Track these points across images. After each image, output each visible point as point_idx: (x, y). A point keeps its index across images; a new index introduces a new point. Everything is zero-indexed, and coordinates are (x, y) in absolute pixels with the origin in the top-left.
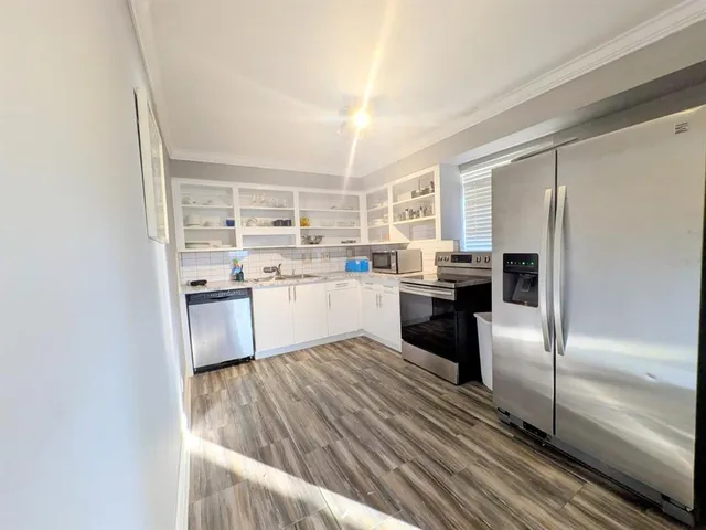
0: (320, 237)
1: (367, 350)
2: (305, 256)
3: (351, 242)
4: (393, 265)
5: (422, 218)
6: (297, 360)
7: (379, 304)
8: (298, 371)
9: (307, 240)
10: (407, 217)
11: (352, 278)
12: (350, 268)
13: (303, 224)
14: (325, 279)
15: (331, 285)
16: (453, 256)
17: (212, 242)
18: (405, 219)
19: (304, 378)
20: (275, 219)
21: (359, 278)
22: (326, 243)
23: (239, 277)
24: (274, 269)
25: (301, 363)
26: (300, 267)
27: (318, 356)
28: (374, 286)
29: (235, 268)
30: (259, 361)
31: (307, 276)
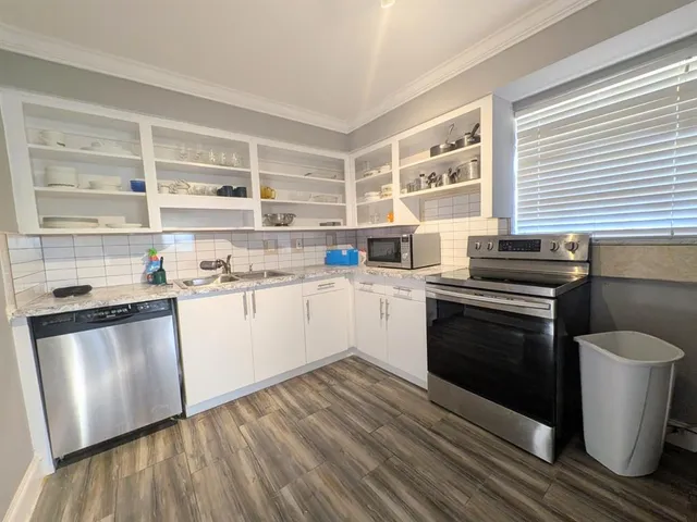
0: (291, 216)
1: (369, 384)
2: (269, 244)
3: (334, 224)
4: (405, 255)
5: (447, 186)
6: (260, 414)
7: (385, 315)
8: (263, 442)
9: (270, 219)
10: (423, 185)
11: (339, 275)
12: (332, 260)
13: (265, 194)
14: (302, 279)
15: (310, 287)
16: (501, 242)
17: (103, 219)
18: (419, 188)
19: (274, 462)
20: (220, 187)
21: (350, 276)
22: (298, 225)
23: (157, 278)
24: (219, 264)
25: (266, 421)
26: (259, 260)
27: (293, 403)
28: (375, 288)
29: (151, 263)
30: (193, 420)
31: (273, 274)
